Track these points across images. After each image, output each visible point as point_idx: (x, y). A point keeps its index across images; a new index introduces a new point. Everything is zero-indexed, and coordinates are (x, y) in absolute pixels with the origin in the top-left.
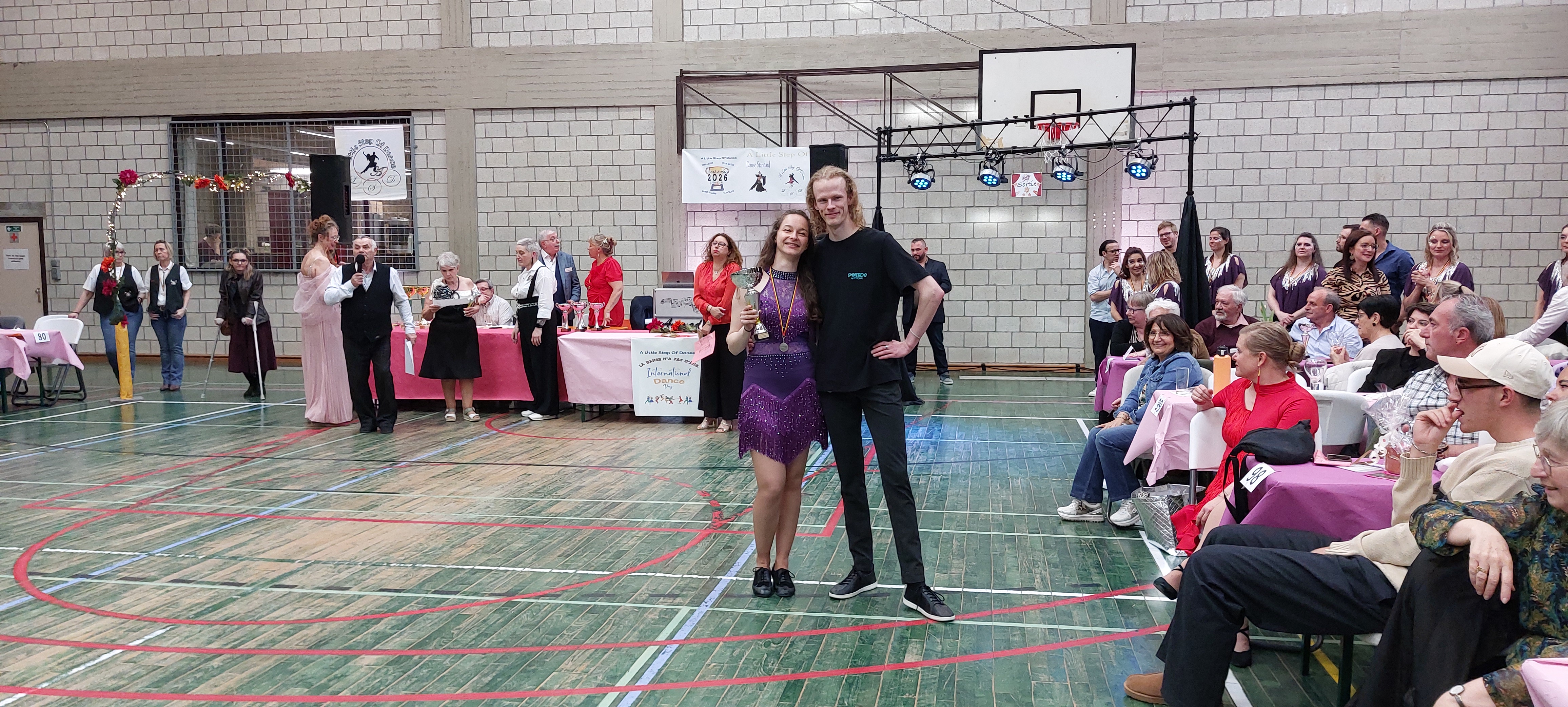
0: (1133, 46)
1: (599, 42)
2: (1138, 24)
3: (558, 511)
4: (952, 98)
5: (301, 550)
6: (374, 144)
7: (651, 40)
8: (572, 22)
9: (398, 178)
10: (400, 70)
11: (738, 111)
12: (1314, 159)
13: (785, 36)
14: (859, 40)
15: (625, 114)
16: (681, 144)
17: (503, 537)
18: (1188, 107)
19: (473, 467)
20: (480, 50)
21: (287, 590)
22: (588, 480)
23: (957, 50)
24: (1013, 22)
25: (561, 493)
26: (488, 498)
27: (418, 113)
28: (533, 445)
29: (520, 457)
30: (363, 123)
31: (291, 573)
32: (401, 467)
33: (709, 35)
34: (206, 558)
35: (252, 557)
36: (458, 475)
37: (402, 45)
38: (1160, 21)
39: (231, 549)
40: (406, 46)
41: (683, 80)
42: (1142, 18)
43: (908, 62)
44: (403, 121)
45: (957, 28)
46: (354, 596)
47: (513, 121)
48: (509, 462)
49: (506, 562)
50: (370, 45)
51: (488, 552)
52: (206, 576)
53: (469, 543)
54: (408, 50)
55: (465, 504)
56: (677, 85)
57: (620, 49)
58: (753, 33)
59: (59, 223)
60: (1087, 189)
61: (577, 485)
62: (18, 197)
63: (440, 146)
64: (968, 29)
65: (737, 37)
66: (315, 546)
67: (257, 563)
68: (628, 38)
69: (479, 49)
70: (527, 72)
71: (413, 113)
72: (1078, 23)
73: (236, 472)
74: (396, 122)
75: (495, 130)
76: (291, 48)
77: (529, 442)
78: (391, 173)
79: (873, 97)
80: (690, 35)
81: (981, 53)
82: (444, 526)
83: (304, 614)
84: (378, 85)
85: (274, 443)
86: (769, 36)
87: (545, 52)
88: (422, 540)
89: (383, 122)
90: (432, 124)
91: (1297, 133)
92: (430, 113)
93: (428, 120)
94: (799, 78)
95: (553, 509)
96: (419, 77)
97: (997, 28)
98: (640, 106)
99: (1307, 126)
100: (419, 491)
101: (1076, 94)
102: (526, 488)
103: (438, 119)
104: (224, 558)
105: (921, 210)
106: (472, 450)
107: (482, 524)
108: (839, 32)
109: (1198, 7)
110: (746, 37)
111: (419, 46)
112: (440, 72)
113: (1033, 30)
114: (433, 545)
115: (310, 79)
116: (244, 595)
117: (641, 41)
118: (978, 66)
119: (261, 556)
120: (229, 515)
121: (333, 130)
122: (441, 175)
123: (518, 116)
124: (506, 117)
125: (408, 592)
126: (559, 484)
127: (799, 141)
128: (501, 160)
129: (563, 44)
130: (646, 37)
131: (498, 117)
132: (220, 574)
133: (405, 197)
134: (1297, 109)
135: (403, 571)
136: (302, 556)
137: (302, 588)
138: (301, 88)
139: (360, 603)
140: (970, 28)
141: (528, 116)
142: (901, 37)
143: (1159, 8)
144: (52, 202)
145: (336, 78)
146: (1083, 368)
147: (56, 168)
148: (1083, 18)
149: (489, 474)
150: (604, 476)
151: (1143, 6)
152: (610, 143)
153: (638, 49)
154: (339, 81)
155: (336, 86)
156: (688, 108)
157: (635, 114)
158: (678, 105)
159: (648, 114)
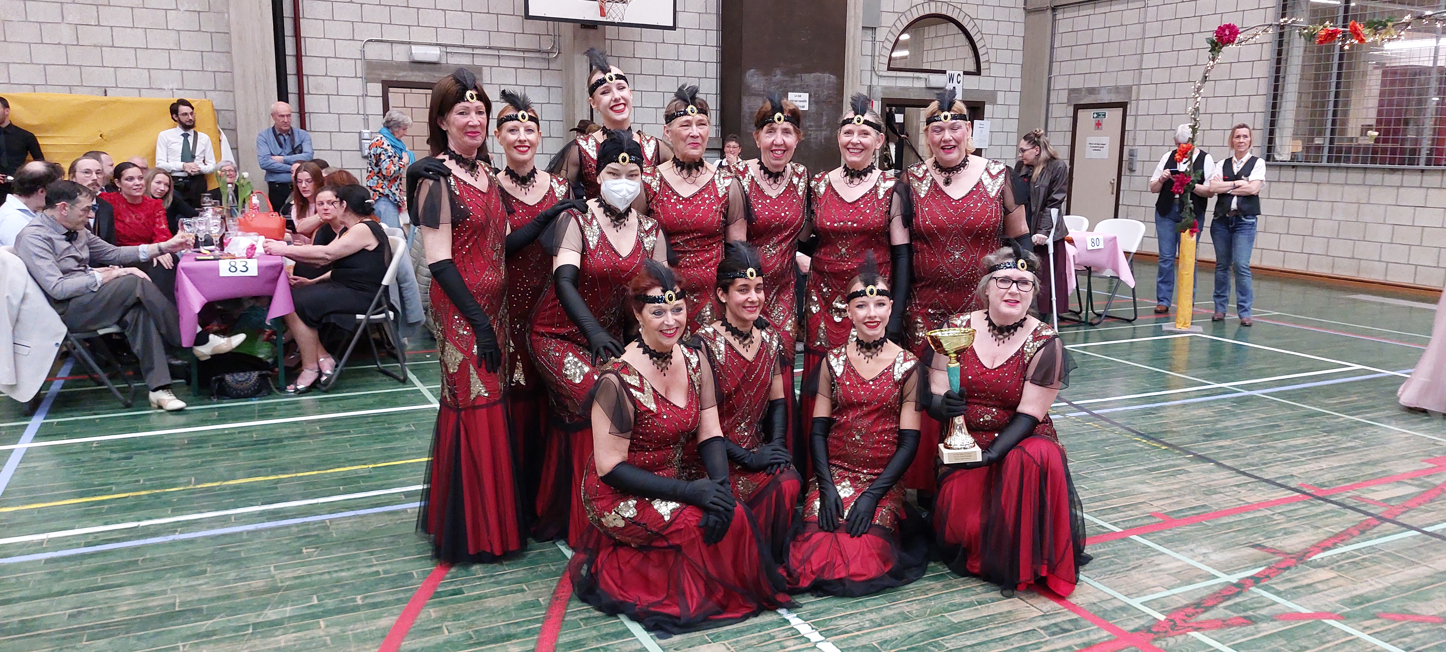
59: (1142, 107)
144: (1139, 85)
147: (1148, 46)
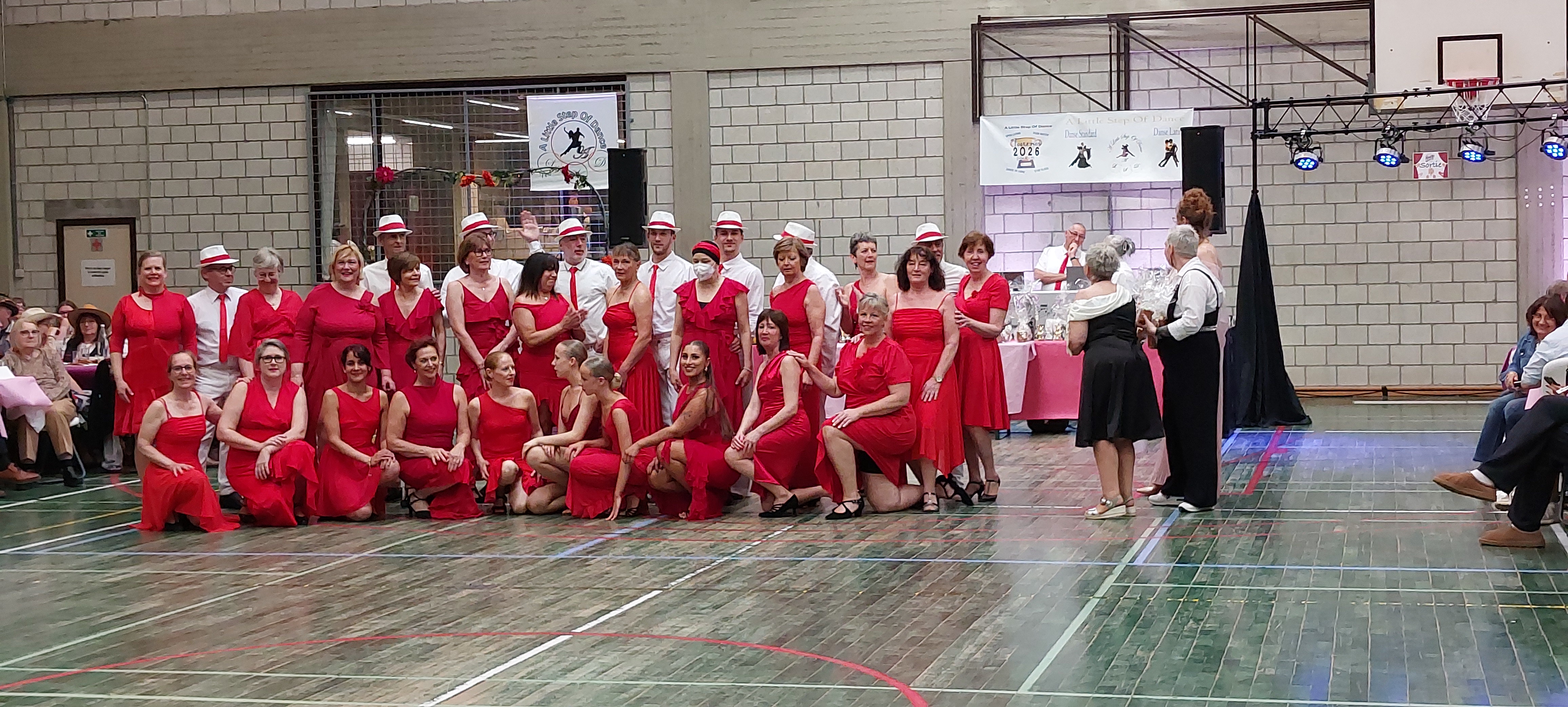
6: (578, 118)
10: (611, 24)
11: (1052, 66)
15: (904, 73)
16: (977, 111)
27: (634, 78)
30: (564, 91)
41: (982, 29)
44: (615, 88)
47: (758, 86)
56: (973, 36)
59: (156, 224)
62: (104, 192)
63: (662, 120)
70: (776, 24)
71: (628, 79)
74: (606, 88)
75: (734, 97)
78: (599, 154)
79: (1230, 44)
84: (584, 42)
89: (586, 90)
90: (654, 91)
92: (650, 77)
93: (647, 86)
94: (1135, 24)
96: (637, 31)
98: (924, 63)
101: (1496, 41)
103: (661, 84)
112: (664, 25)
115: (495, 36)
121: (523, 101)
122: (664, 156)
123: (765, 80)
124: (749, 80)
127: (1133, 104)
128: (742, 135)
131: (739, 81)
138: (484, 48)
141: (779, 79)
144: (148, 199)
145: (530, 34)
147: (155, 153)
152: (886, 110)
154: (533, 38)
155: (529, 44)
156: (987, 63)
157: (917, 72)
158: (973, 60)
159: (934, 72)
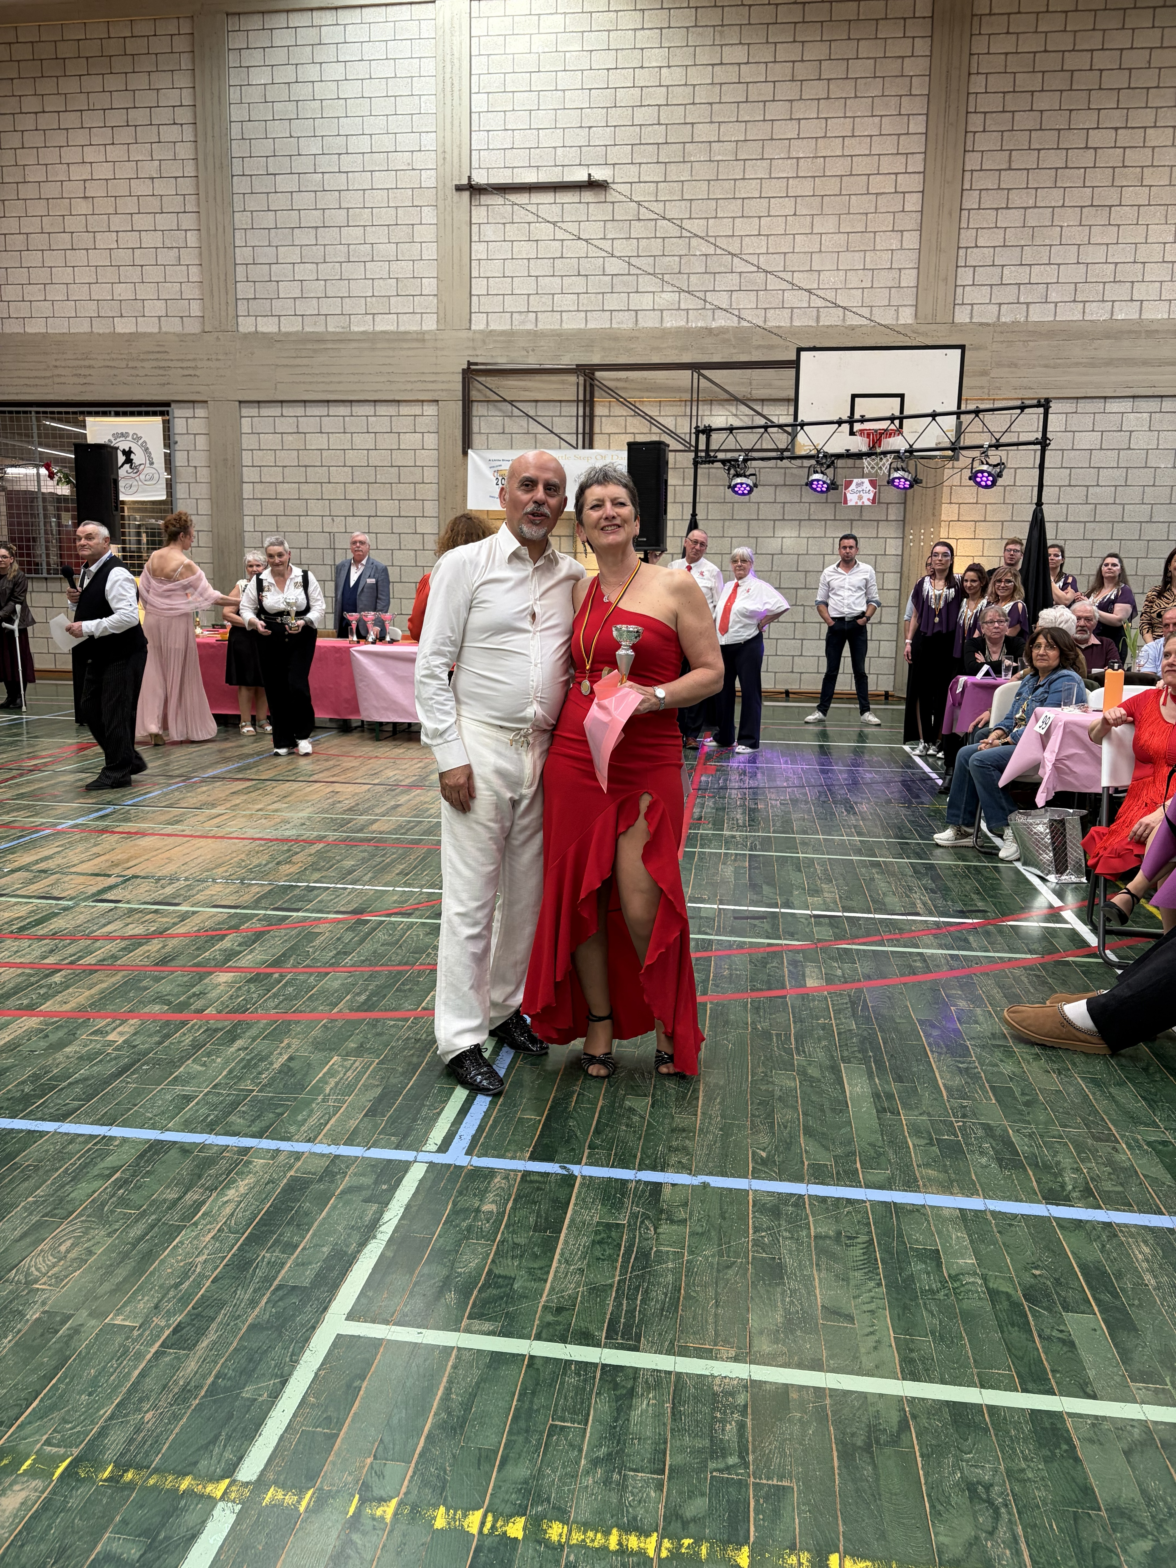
0: (962, 348)
1: (378, 328)
2: (966, 324)
3: (382, 829)
4: (763, 400)
5: (115, 865)
6: (130, 438)
7: (434, 327)
8: (349, 306)
9: (156, 476)
10: (158, 356)
11: (530, 409)
12: (1146, 477)
13: (583, 326)
14: (664, 334)
15: (405, 409)
16: (467, 444)
17: (329, 854)
18: (1041, 410)
19: (274, 784)
20: (246, 336)
21: (113, 905)
22: (403, 799)
23: (771, 347)
24: (832, 318)
25: (378, 811)
26: (301, 815)
27: (178, 405)
28: (331, 763)
29: (321, 775)
30: (117, 414)
31: (110, 888)
32: (195, 782)
33: (499, 324)
34: (13, 871)
35: (62, 871)
36: (260, 792)
37: (160, 328)
38: (990, 321)
39: (37, 862)
40: (164, 330)
41: (470, 373)
42: (971, 318)
43: (717, 359)
44: (162, 414)
45: (771, 324)
46: (187, 912)
47: (282, 416)
48: (311, 779)
49: (342, 879)
50: (124, 327)
51: (319, 870)
52: (18, 889)
53: (295, 859)
54: (166, 333)
55: (278, 820)
56: (464, 378)
57: (398, 338)
58: (548, 323)
60: (905, 503)
61: (393, 803)
63: (202, 442)
64: (782, 324)
65: (530, 326)
66: (128, 860)
67: (70, 877)
68: (410, 325)
69: (245, 334)
70: (298, 361)
71: (173, 405)
72: (901, 322)
73: (18, 785)
74: (155, 414)
75: (262, 425)
76: (35, 327)
77: (327, 760)
78: (148, 470)
79: (678, 396)
80: (479, 323)
81: (799, 350)
82: (262, 842)
83: (137, 930)
84: (134, 372)
85: (50, 756)
86: (565, 326)
87: (318, 339)
88: (243, 856)
89: (140, 414)
90: (194, 417)
91: (1129, 449)
92: (191, 405)
93: (188, 413)
94: (598, 374)
95: (374, 827)
96: (180, 364)
97: (814, 324)
98: (423, 401)
99: (1141, 441)
100: (223, 807)
101: (899, 399)
102: (339, 805)
103: (200, 412)
104: (31, 871)
105: (727, 523)
106: (266, 766)
107: (303, 841)
108: (642, 324)
109: (1031, 307)
110: (541, 326)
111: (178, 329)
112: (201, 360)
113: (853, 328)
114: (256, 862)
115: (58, 363)
116: (66, 909)
117: (425, 328)
118: (796, 364)
119: (73, 870)
120: (23, 829)
121: (84, 421)
122: (203, 474)
123: (288, 411)
124: (275, 411)
125: (244, 908)
126: (373, 802)
127: (596, 443)
128: (269, 459)
129: (338, 330)
130: (430, 324)
131: (267, 411)
132: (33, 887)
133: (164, 498)
134: (1131, 421)
135: (232, 888)
136: (117, 871)
137: (128, 902)
138: (48, 374)
139: (196, 920)
140: (785, 323)
141: (299, 410)
142: (710, 331)
143: (990, 307)
145: (87, 363)
146: (892, 696)
148: (907, 317)
149: (294, 791)
150: (418, 795)
151: (972, 305)
152: (389, 440)
153: (420, 338)
154: (89, 367)
155: (87, 372)
156: (475, 404)
157: (416, 410)
158: (464, 400)
159: (430, 410)
